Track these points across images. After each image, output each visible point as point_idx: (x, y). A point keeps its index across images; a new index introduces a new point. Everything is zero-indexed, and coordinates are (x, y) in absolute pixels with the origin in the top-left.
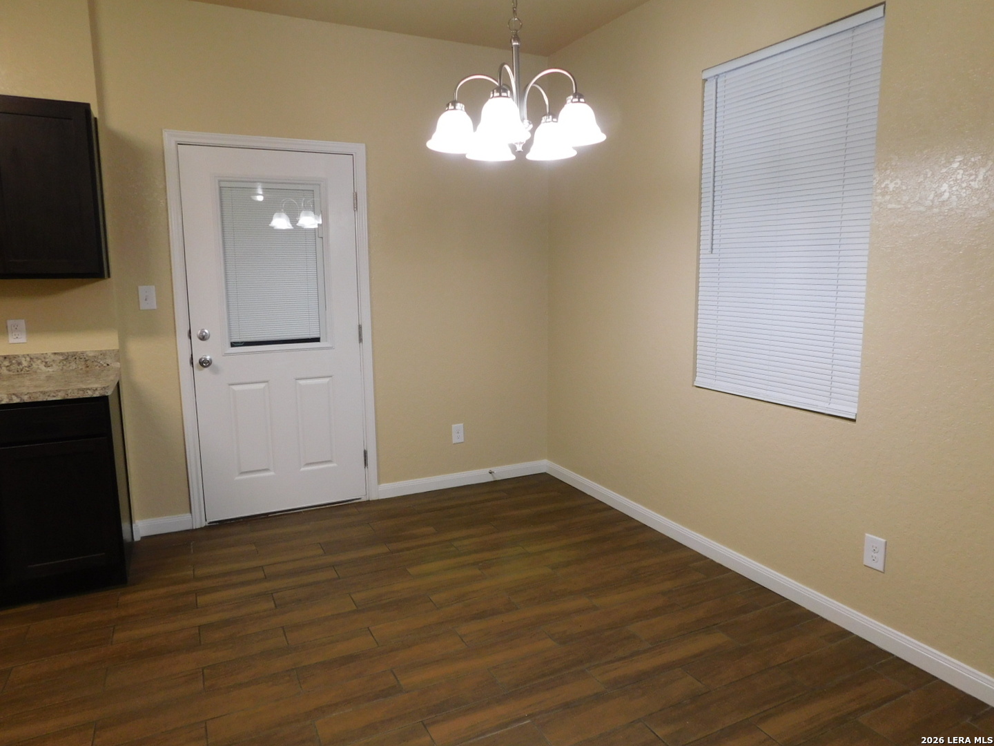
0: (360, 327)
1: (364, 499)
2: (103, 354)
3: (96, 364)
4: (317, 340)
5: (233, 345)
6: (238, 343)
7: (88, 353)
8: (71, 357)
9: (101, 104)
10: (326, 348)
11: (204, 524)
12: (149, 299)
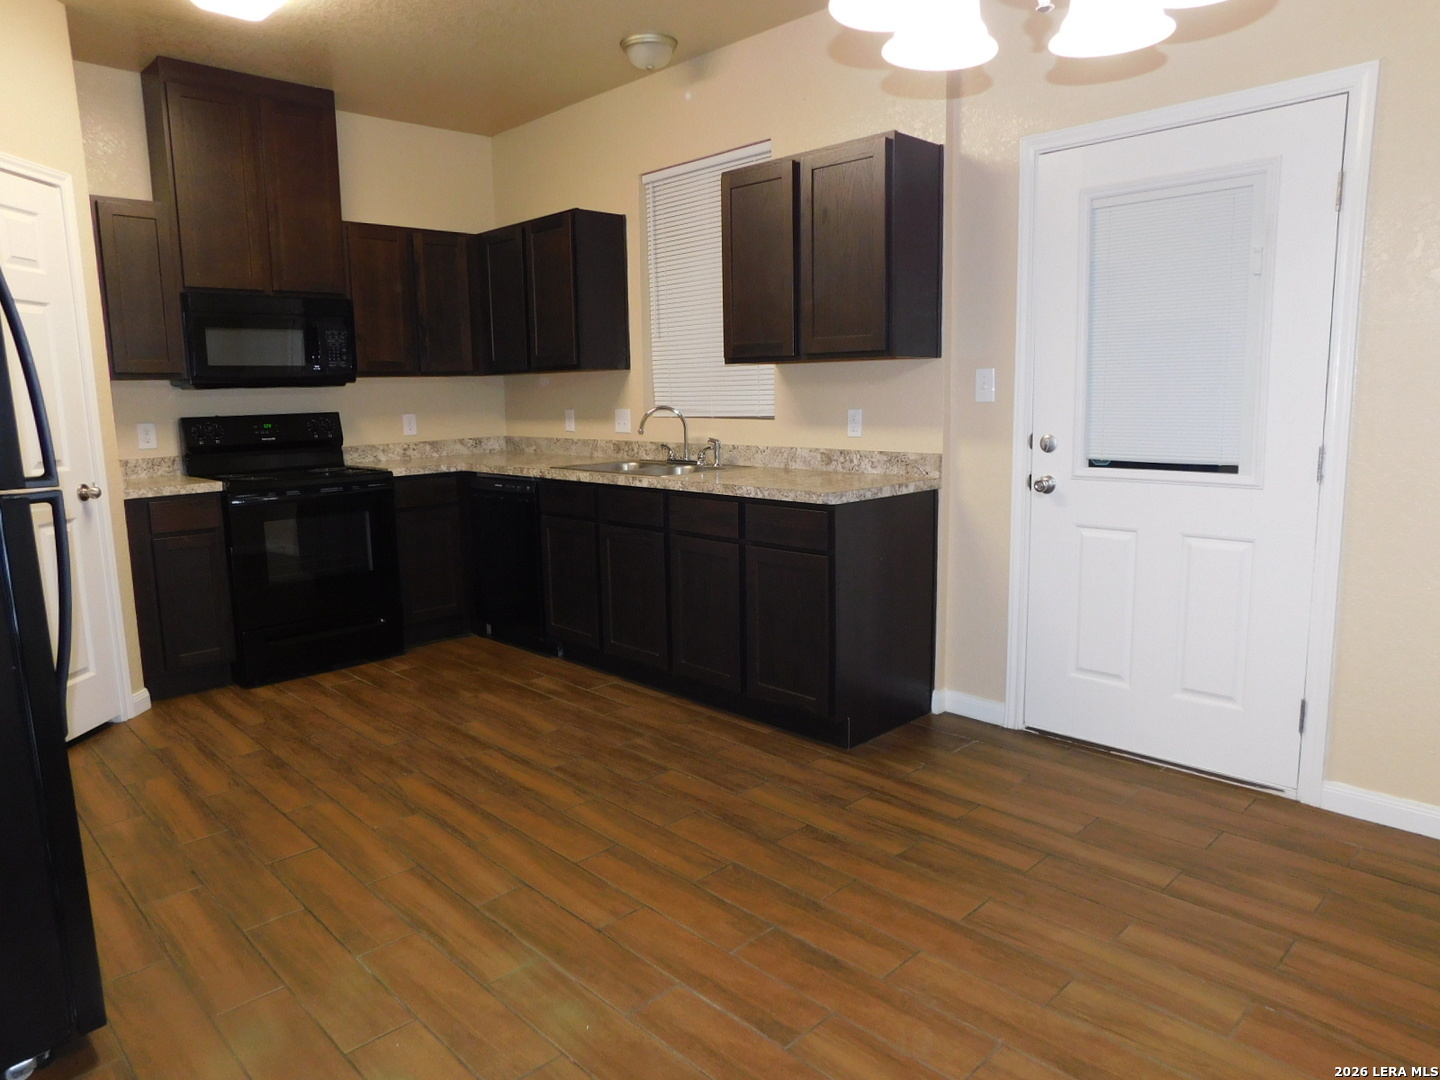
0: (1322, 451)
1: (1290, 795)
2: (923, 458)
3: (916, 470)
4: (1233, 469)
5: (1092, 464)
6: (1099, 461)
7: (909, 455)
8: (894, 459)
9: (953, 124)
10: (1246, 486)
11: (1021, 727)
12: (987, 387)
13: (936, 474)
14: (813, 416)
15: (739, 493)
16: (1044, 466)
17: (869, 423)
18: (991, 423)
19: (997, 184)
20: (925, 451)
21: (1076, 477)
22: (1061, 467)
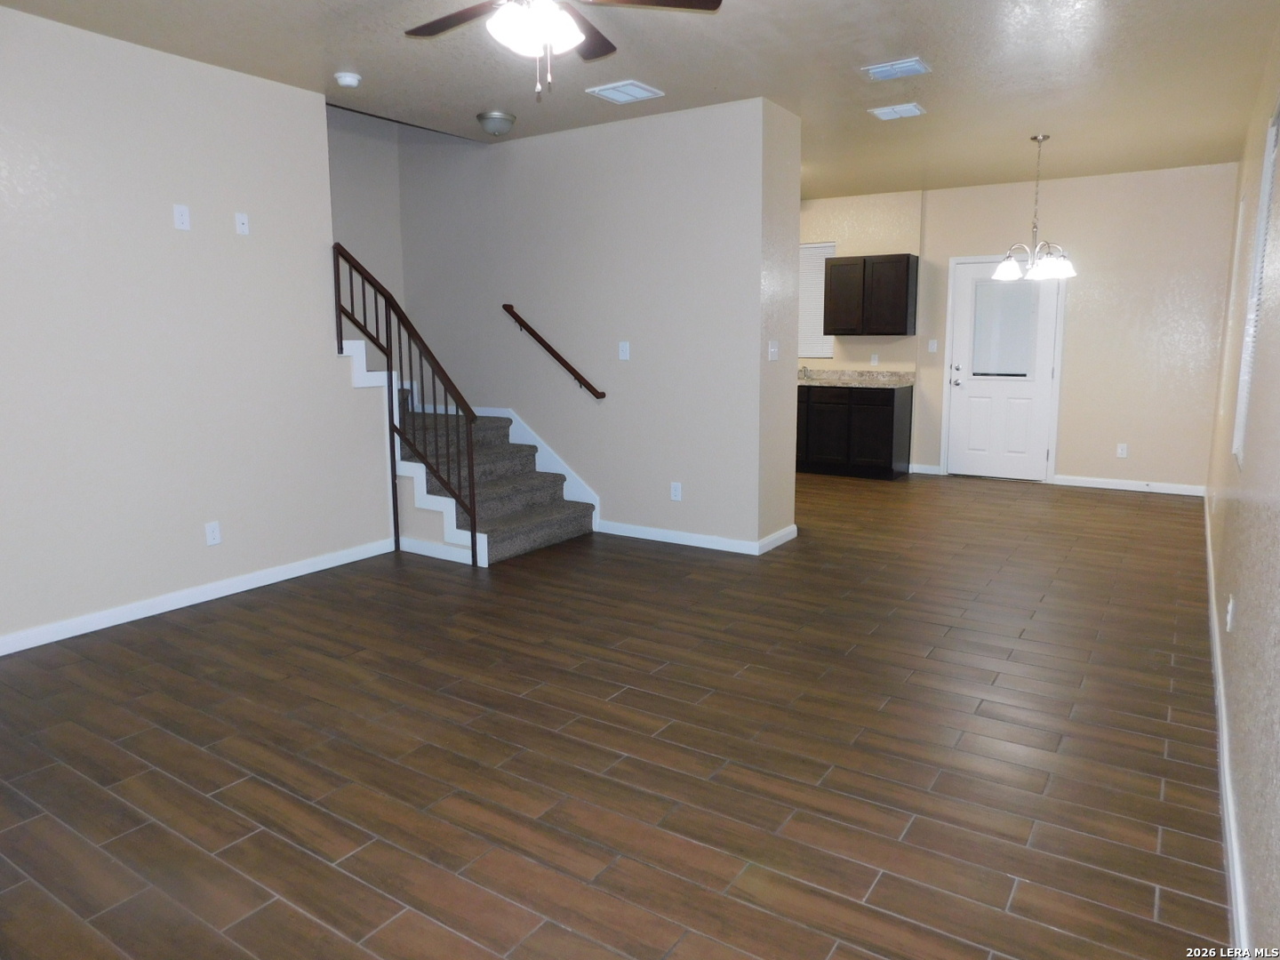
1: (1044, 482)
2: (907, 373)
4: (1025, 375)
5: (974, 375)
6: (977, 373)
7: (900, 373)
8: (893, 374)
9: (921, 249)
10: (1030, 381)
11: (946, 474)
12: (933, 346)
13: (913, 380)
14: (852, 358)
15: (850, 386)
16: (956, 376)
17: (881, 360)
18: (935, 360)
19: (940, 275)
20: (907, 371)
21: (969, 380)
22: (964, 376)
